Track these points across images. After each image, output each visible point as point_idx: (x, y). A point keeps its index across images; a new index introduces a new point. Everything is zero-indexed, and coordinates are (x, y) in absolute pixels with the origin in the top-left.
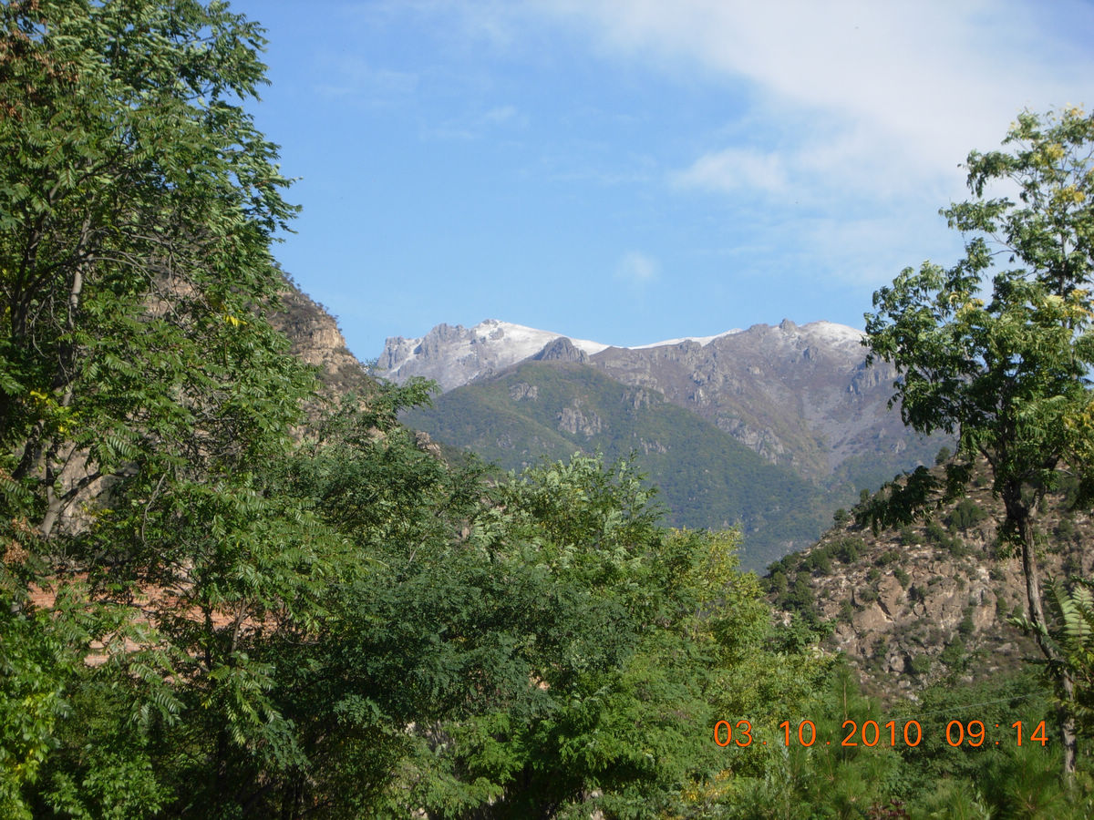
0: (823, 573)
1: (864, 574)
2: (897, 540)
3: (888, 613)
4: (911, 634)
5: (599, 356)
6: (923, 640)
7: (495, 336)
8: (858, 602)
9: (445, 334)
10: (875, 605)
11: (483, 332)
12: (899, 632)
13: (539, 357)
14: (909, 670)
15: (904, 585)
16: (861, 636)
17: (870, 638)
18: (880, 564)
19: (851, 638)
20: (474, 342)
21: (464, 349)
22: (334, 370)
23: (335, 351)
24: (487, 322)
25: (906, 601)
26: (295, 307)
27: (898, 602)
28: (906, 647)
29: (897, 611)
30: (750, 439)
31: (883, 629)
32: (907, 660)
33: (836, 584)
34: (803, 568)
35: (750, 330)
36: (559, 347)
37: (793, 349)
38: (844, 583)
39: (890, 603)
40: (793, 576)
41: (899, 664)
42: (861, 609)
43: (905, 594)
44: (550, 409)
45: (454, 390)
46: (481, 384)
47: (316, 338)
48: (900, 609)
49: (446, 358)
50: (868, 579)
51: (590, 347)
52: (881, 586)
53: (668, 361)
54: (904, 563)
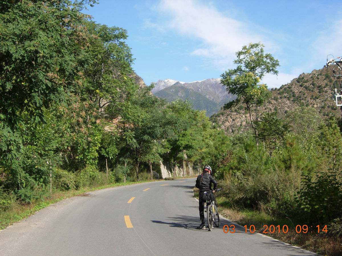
0: (219, 117)
1: (225, 117)
2: (230, 112)
3: (229, 122)
4: (233, 126)
5: (184, 84)
6: (235, 127)
7: (168, 81)
8: (225, 121)
9: (160, 81)
10: (227, 122)
11: (166, 81)
12: (231, 126)
13: (174, 84)
14: (233, 131)
15: (232, 119)
16: (225, 126)
17: (226, 127)
18: (228, 115)
19: (224, 127)
20: (164, 82)
21: (163, 84)
22: (143, 87)
23: (143, 84)
24: (166, 79)
25: (232, 121)
26: (137, 78)
27: (231, 121)
28: (232, 128)
29: (231, 123)
30: (207, 97)
31: (229, 125)
32: (232, 130)
33: (221, 119)
34: (216, 116)
35: (207, 80)
36: (178, 83)
37: (214, 82)
38: (222, 118)
39: (229, 121)
40: (214, 117)
41: (231, 131)
42: (225, 122)
43: (232, 120)
44: (177, 92)
45: (161, 90)
46: (166, 89)
47: (140, 82)
48: (231, 122)
49: (160, 85)
50: (226, 118)
51: (182, 83)
52: (228, 119)
53: (194, 85)
54: (232, 115)
